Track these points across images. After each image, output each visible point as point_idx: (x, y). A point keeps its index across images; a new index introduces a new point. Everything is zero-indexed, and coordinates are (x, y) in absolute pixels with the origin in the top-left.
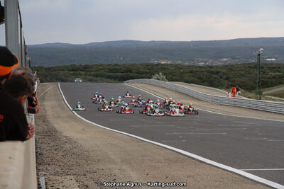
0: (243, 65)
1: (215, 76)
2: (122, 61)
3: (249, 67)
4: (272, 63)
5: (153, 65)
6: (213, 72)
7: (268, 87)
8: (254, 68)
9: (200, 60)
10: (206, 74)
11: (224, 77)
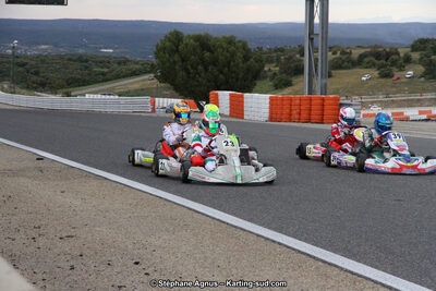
0: (61, 57)
4: (108, 56)
6: (18, 64)
7: (79, 85)
8: (75, 61)
11: (32, 71)
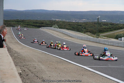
0: (92, 22)
1: (80, 27)
2: (39, 19)
3: (95, 23)
4: (105, 22)
5: (53, 21)
6: (79, 25)
7: (102, 32)
8: (97, 24)
9: (74, 19)
10: (76, 26)
11: (84, 27)
